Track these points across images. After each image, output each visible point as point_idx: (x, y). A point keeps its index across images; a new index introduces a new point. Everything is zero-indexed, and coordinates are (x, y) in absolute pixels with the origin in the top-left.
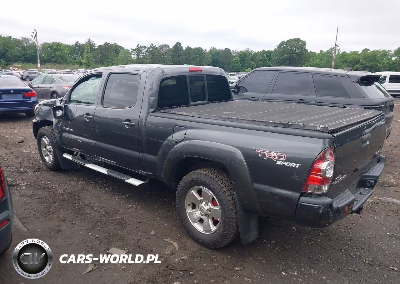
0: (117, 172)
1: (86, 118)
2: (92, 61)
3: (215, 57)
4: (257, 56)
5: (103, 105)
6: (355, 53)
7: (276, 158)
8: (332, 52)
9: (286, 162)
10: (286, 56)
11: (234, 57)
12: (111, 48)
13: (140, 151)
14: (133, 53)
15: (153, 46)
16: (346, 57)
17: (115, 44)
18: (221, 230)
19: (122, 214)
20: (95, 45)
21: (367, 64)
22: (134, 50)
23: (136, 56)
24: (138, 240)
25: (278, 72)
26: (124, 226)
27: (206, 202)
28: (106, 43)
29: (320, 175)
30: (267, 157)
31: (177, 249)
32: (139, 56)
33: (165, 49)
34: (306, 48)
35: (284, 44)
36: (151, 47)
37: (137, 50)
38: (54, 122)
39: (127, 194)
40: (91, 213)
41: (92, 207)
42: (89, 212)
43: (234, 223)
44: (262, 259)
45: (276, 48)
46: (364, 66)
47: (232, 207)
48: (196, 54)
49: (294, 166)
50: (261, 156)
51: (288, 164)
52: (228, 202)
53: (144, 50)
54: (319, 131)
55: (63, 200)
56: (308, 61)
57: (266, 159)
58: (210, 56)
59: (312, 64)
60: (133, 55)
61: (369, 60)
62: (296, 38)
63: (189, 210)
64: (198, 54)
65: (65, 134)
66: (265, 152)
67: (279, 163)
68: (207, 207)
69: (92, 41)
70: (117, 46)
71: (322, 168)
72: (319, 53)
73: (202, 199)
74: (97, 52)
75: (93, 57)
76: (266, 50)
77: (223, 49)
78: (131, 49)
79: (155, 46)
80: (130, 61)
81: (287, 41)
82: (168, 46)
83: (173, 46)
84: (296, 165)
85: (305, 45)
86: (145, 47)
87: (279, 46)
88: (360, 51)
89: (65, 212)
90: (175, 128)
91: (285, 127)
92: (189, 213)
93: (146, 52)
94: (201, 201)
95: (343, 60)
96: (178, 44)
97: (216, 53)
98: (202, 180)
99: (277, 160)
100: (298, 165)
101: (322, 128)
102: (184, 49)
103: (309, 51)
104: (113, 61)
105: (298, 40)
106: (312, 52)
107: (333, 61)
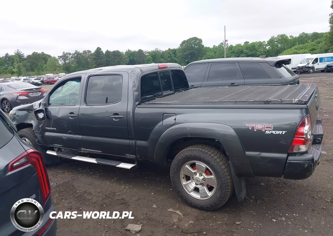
0: (106, 160)
1: (70, 116)
2: (23, 69)
3: (131, 58)
4: (165, 54)
5: (86, 103)
6: (239, 45)
7: (264, 129)
8: (222, 46)
9: (273, 131)
10: (188, 52)
11: (146, 56)
12: (40, 56)
13: (130, 139)
14: (60, 59)
15: (76, 52)
16: (233, 49)
17: (43, 53)
18: (218, 195)
19: (119, 195)
20: (24, 55)
21: (249, 54)
22: (61, 57)
23: (63, 62)
24: (146, 214)
25: (210, 64)
26: (128, 205)
27: (200, 174)
28: (35, 52)
29: (303, 138)
30: (256, 129)
31: (182, 216)
32: (66, 62)
33: (88, 54)
34: (203, 44)
35: (185, 43)
36: (75, 53)
37: (63, 57)
38: (33, 124)
39: (115, 178)
40: (92, 198)
41: (90, 194)
42: (90, 198)
43: (230, 187)
44: (252, 212)
45: (180, 46)
46: (247, 55)
47: (227, 174)
48: (115, 56)
49: (280, 133)
50: (251, 129)
51: (276, 132)
52: (223, 170)
53: (69, 56)
54: (295, 103)
55: (60, 191)
56: (205, 55)
57: (256, 130)
58: (126, 56)
59: (209, 57)
60: (61, 61)
61: (250, 50)
62: (194, 37)
63: (184, 183)
64: (116, 56)
65: (47, 134)
66: (254, 125)
67: (267, 132)
68: (202, 177)
69: (21, 52)
70: (44, 54)
71: (304, 132)
72: (213, 47)
73: (196, 171)
74: (27, 61)
75: (23, 66)
76: (172, 48)
77: (137, 50)
78: (58, 56)
79: (79, 52)
80: (58, 66)
81: (187, 40)
82: (90, 52)
83: (94, 51)
84: (283, 132)
85: (202, 42)
86: (70, 54)
87: (181, 45)
88: (243, 44)
89: (67, 201)
90: (164, 116)
91: (265, 104)
92: (184, 185)
93: (71, 58)
94: (195, 173)
95: (231, 51)
96: (99, 50)
97: (131, 54)
98: (196, 155)
99: (266, 130)
100: (284, 132)
101: (297, 101)
102: (104, 52)
103: (205, 47)
104: (42, 68)
105: (195, 39)
106: (207, 47)
107: (225, 53)
